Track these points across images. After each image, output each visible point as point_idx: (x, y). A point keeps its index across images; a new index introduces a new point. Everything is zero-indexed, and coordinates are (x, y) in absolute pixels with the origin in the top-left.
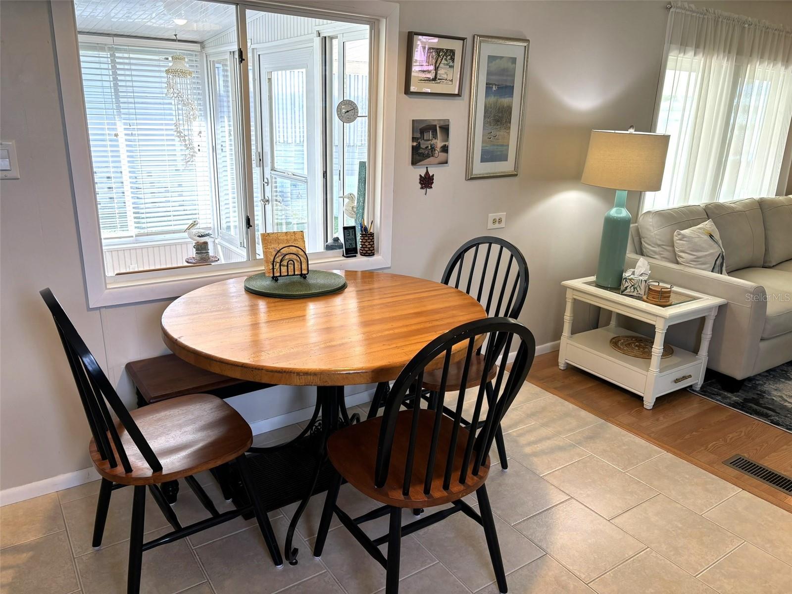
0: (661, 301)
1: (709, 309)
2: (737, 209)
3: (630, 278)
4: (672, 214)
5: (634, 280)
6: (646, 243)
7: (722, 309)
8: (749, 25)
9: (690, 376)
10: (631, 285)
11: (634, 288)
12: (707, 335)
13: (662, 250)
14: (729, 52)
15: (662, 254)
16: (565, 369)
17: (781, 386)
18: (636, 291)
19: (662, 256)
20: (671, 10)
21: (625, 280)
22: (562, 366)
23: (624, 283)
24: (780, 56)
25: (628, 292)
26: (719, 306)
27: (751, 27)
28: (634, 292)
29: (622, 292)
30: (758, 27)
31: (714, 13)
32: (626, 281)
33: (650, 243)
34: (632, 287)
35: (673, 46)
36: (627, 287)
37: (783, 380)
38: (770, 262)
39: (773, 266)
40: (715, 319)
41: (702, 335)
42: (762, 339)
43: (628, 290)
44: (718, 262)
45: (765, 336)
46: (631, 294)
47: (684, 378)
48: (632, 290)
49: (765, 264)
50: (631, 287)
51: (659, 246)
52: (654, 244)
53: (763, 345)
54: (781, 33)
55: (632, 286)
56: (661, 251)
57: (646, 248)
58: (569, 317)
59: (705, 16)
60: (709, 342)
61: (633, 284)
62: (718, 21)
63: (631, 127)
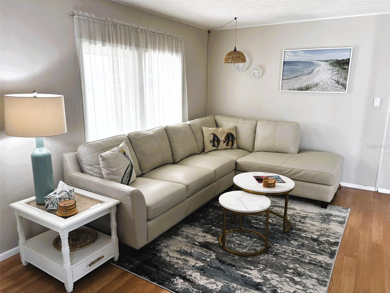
1: (110, 208)
2: (149, 134)
3: (48, 197)
5: (51, 199)
6: (83, 164)
8: (141, 30)
9: (103, 257)
10: (50, 203)
11: (53, 205)
12: (113, 225)
13: (93, 167)
14: (130, 45)
15: (93, 170)
18: (55, 206)
19: (93, 171)
20: (75, 16)
21: (45, 200)
22: (24, 264)
23: (45, 202)
24: (167, 49)
25: (50, 208)
26: (116, 205)
27: (143, 31)
28: (53, 207)
29: (46, 208)
30: (147, 32)
31: (112, 21)
32: (46, 200)
33: (85, 164)
34: (52, 204)
35: (83, 40)
36: (48, 204)
37: (173, 237)
38: (176, 160)
39: (178, 162)
40: (116, 214)
41: (111, 225)
42: (148, 220)
43: (49, 206)
46: (52, 208)
47: (99, 259)
48: (52, 206)
49: (174, 161)
50: (51, 204)
51: (91, 165)
52: (88, 165)
53: (150, 223)
54: (164, 36)
55: (51, 203)
56: (93, 169)
58: (19, 229)
59: (105, 23)
60: (116, 228)
61: (51, 202)
62: (116, 27)
63: (34, 91)
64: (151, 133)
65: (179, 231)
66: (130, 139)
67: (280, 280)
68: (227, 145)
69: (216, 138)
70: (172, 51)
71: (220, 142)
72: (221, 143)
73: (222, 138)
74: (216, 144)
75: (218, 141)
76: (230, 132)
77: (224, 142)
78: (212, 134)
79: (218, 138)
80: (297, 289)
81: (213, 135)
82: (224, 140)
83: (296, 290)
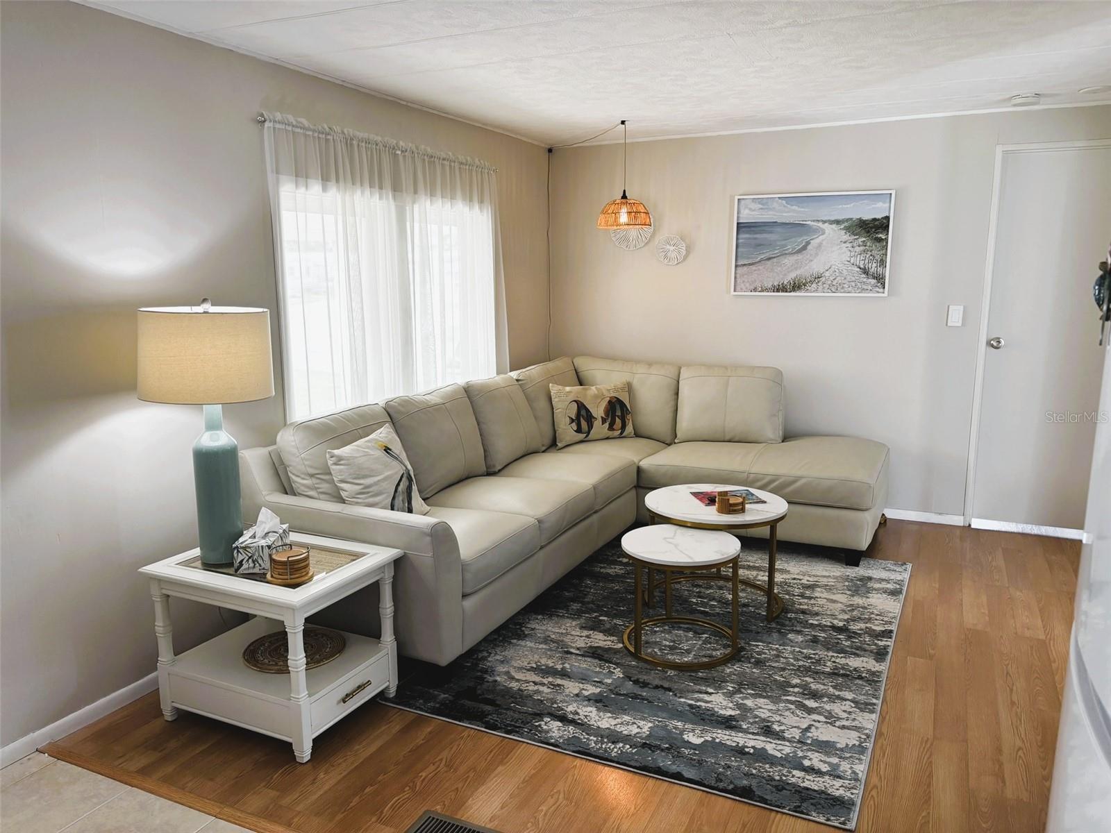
0: (293, 577)
1: (381, 568)
2: (433, 402)
3: (243, 545)
4: (328, 424)
5: (250, 548)
6: (293, 474)
7: (398, 564)
8: (402, 151)
9: (369, 683)
10: (247, 558)
11: (253, 562)
12: (386, 608)
13: (318, 481)
14: (381, 188)
15: (319, 488)
16: (174, 718)
17: (509, 653)
18: (257, 565)
19: (319, 490)
20: (267, 124)
21: (236, 551)
22: (168, 715)
23: (235, 555)
24: (459, 193)
25: (245, 569)
26: (395, 561)
27: (407, 154)
28: (254, 567)
29: (236, 571)
30: (416, 155)
31: (343, 133)
32: (238, 551)
33: (298, 474)
34: (250, 560)
35: (283, 178)
36: (243, 560)
37: (515, 641)
38: (494, 466)
39: (500, 471)
40: (393, 582)
41: (380, 609)
42: (464, 596)
43: (245, 566)
44: (402, 487)
45: (468, 590)
46: (251, 571)
47: (361, 688)
48: (252, 565)
49: (489, 470)
50: (248, 560)
51: (312, 476)
52: (305, 474)
53: (469, 603)
54: (453, 164)
55: (250, 558)
56: (316, 484)
57: (295, 482)
58: (161, 629)
59: (329, 137)
60: (392, 618)
61: (250, 555)
62: (352, 145)
63: (205, 300)
64: (434, 399)
65: (524, 629)
66: (391, 413)
67: (774, 708)
68: (611, 428)
69: (583, 412)
70: (471, 200)
71: (593, 420)
72: (597, 424)
73: (598, 411)
74: (584, 425)
75: (590, 419)
76: (616, 398)
77: (604, 421)
78: (575, 401)
79: (587, 411)
80: (814, 721)
81: (575, 405)
82: (603, 416)
83: (813, 723)
